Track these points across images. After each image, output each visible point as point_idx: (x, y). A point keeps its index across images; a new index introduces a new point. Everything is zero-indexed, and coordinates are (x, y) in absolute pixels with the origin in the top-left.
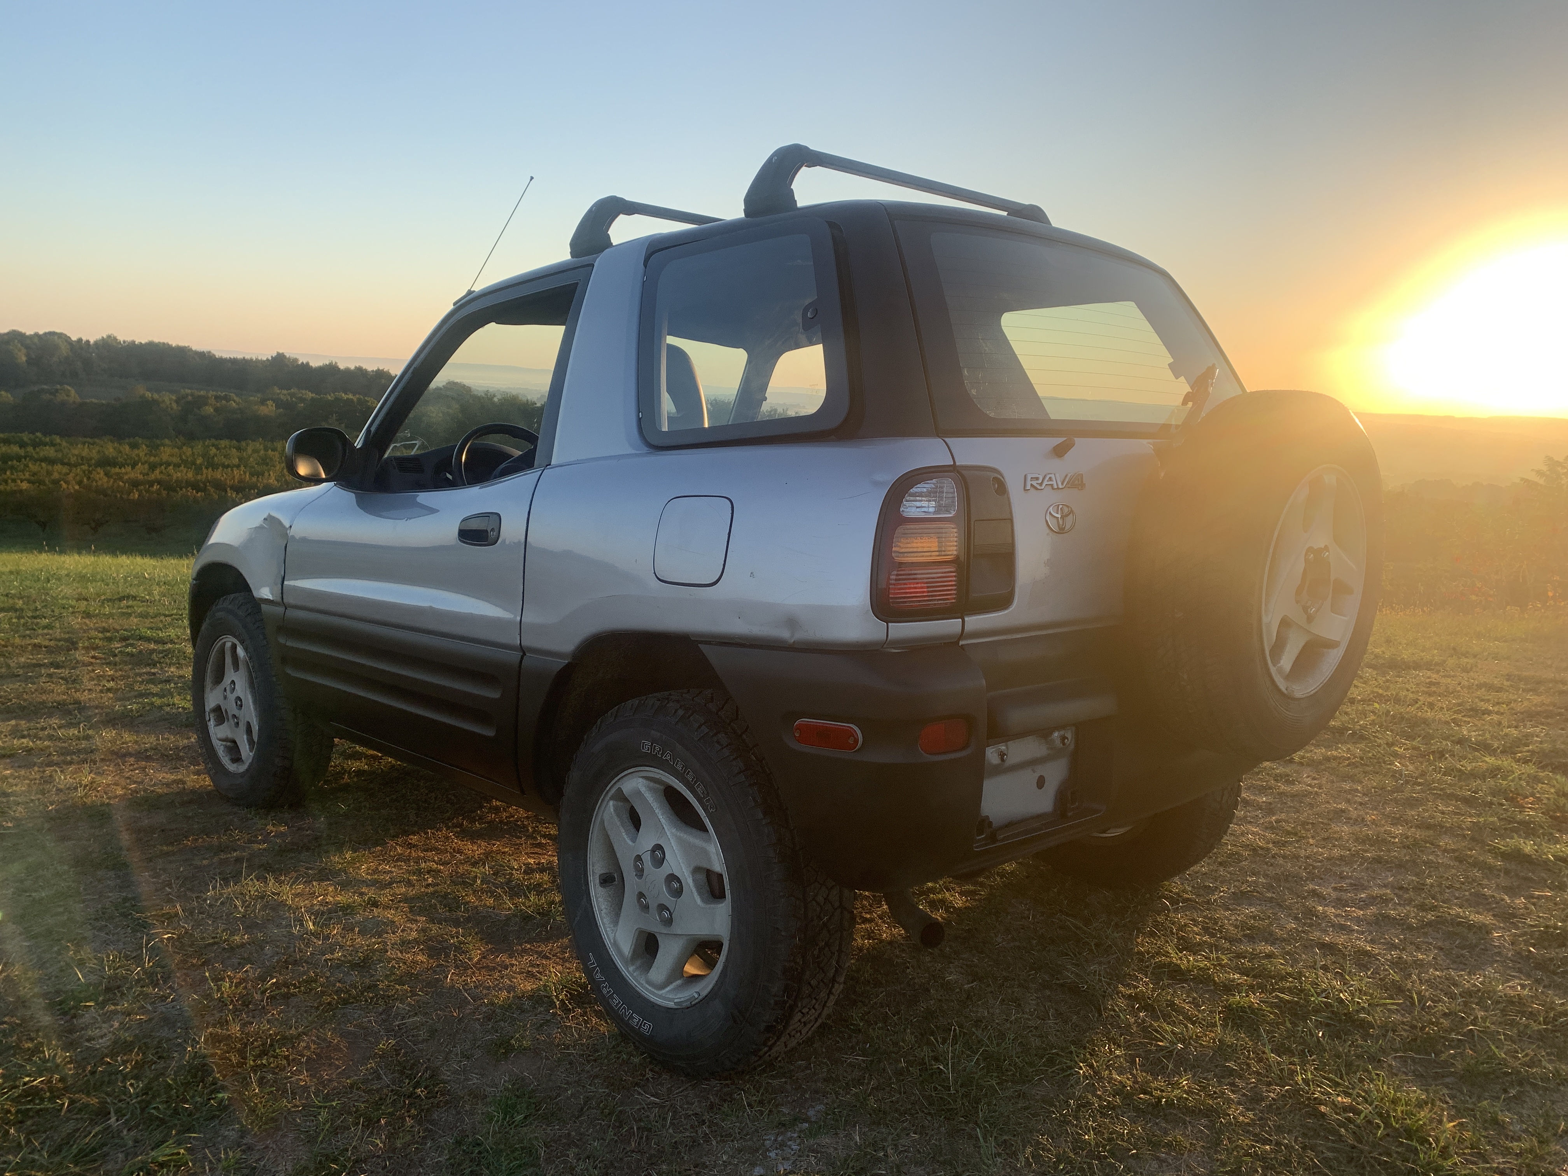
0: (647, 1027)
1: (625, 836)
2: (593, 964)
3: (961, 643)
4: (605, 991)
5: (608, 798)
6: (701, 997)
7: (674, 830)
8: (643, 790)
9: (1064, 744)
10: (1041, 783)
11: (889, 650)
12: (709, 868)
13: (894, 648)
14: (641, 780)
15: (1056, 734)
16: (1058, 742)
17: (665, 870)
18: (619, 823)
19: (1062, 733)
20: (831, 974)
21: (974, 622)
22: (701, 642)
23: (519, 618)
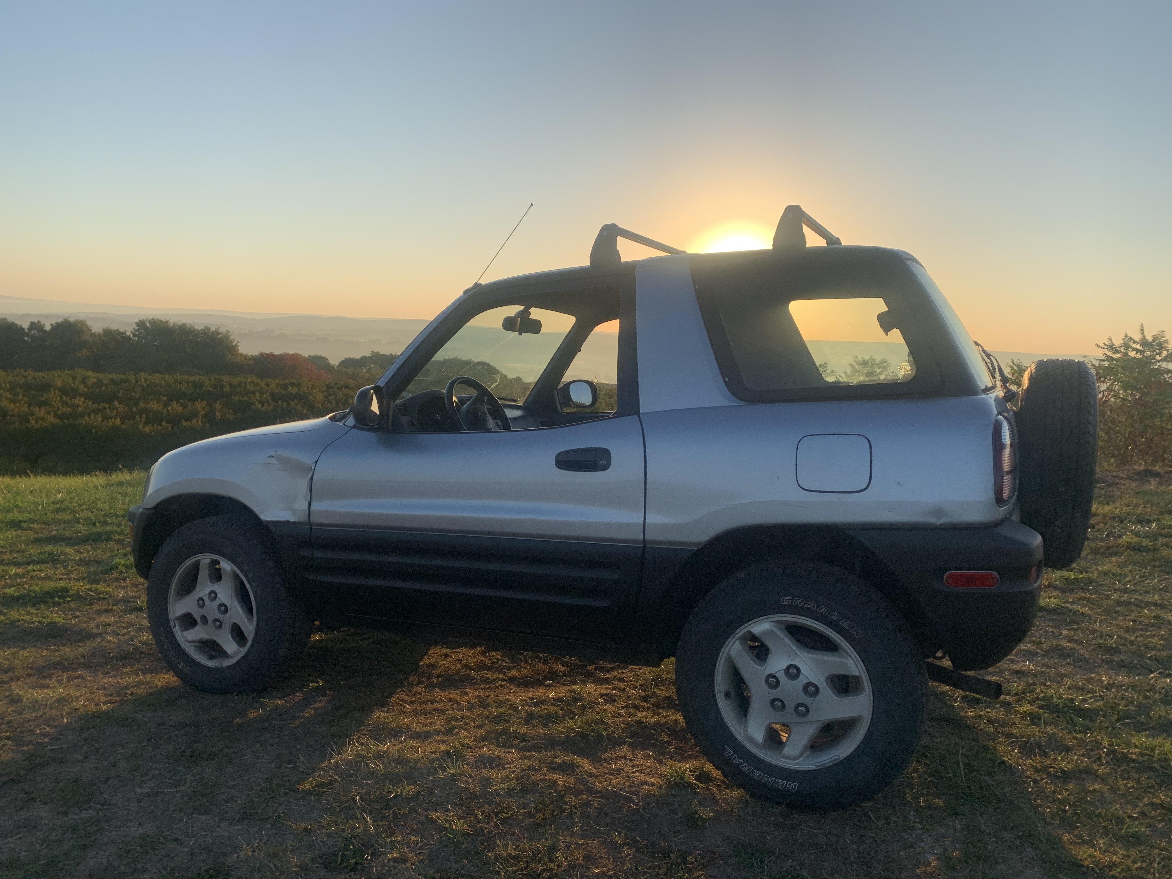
0: (793, 786)
1: (752, 663)
2: (730, 752)
4: (745, 770)
5: (736, 638)
6: (841, 759)
7: (805, 654)
8: (775, 630)
12: (846, 673)
14: (772, 623)
17: (802, 681)
18: (746, 655)
22: (852, 529)
23: (642, 521)
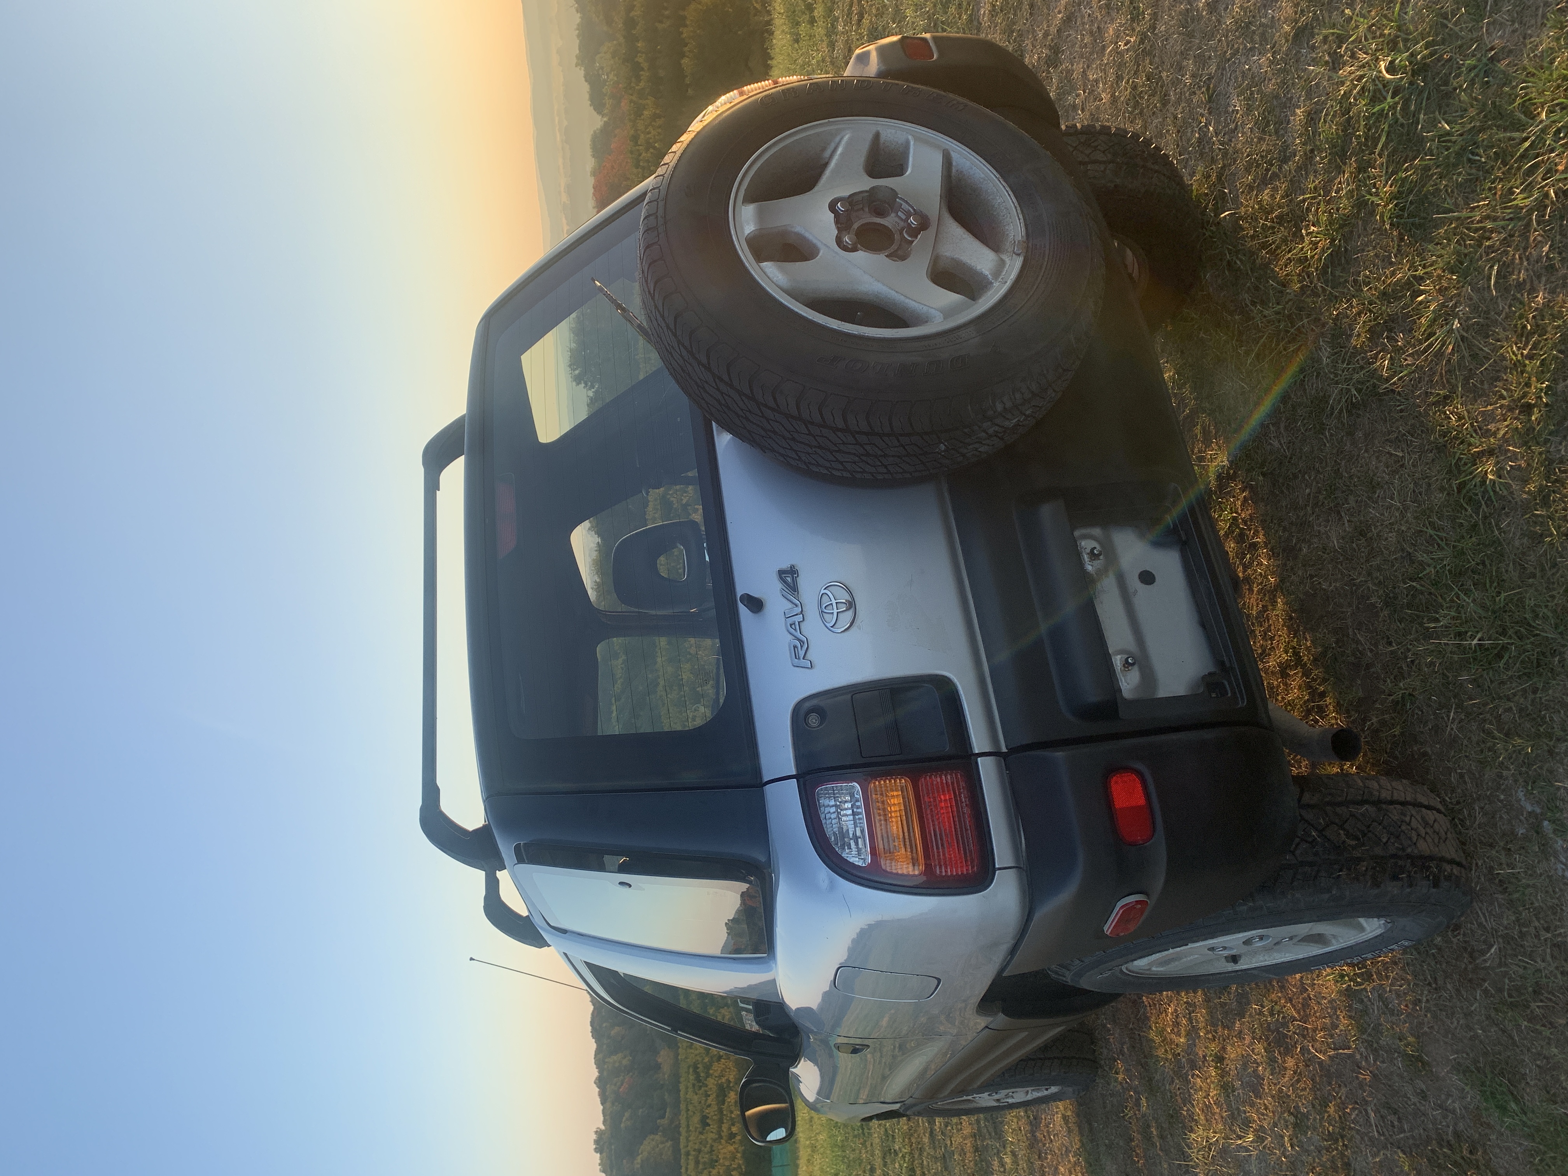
3: (1004, 750)
9: (1100, 554)
10: (1147, 578)
11: (1024, 854)
13: (1021, 845)
15: (1089, 568)
16: (1098, 563)
19: (1086, 557)
20: (1372, 809)
21: (979, 741)
